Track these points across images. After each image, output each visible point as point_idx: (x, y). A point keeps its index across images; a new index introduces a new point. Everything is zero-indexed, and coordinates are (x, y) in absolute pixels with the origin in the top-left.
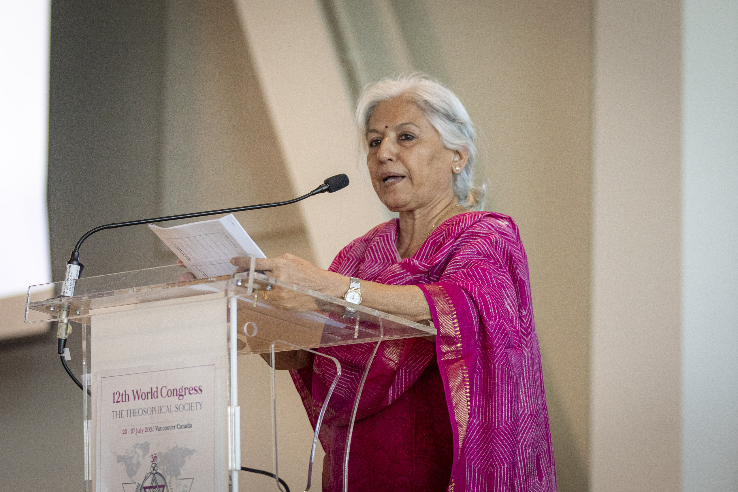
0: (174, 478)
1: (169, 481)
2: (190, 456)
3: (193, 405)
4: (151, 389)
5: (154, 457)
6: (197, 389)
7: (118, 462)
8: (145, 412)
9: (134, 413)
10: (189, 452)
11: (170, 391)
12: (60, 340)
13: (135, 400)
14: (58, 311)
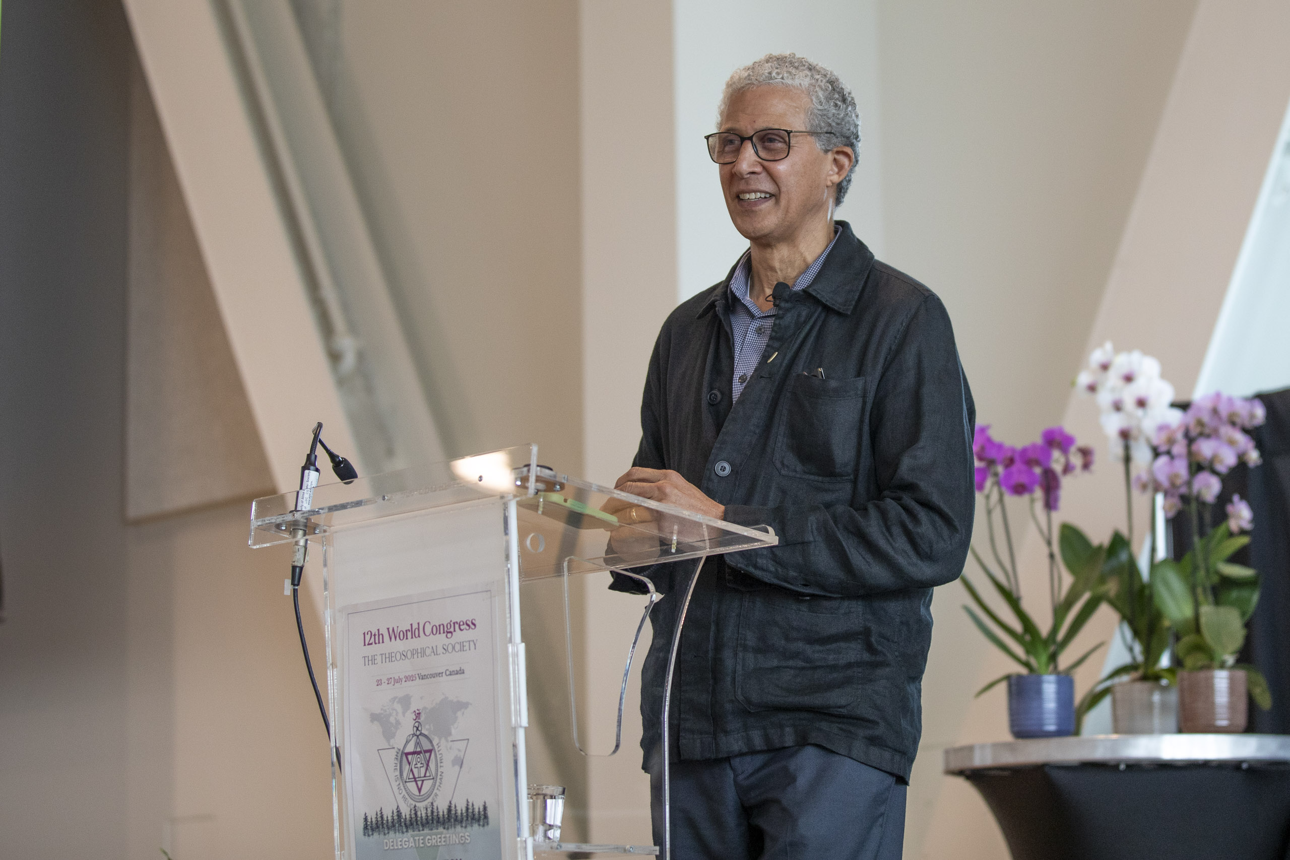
0: (443, 740)
1: (437, 744)
2: (463, 710)
3: (464, 643)
4: (410, 626)
5: (418, 714)
6: (470, 624)
7: (372, 721)
8: (404, 655)
9: (390, 657)
10: (461, 706)
11: (434, 628)
12: (294, 568)
13: (391, 641)
14: (291, 530)
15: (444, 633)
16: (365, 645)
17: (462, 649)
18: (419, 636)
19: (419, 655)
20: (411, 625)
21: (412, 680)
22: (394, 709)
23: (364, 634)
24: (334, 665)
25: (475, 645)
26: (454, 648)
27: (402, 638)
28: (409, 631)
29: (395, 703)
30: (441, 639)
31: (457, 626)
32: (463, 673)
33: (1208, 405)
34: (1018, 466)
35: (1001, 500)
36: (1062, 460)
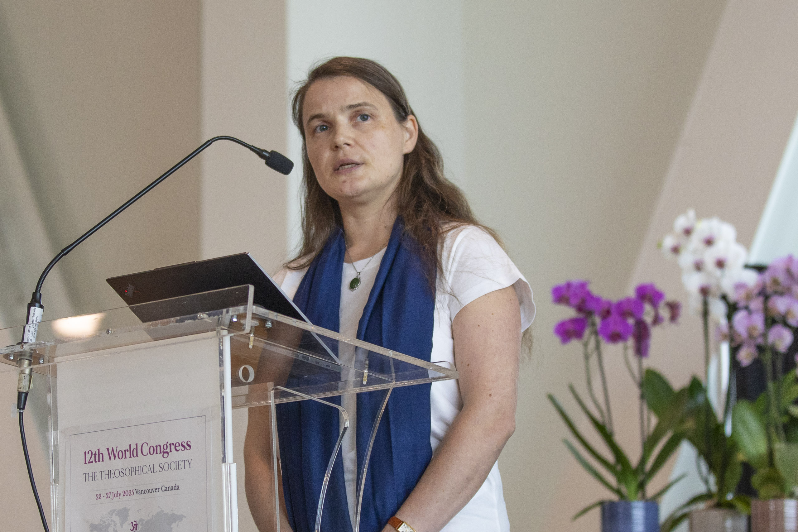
2: (177, 522)
3: (180, 462)
4: (129, 447)
5: (135, 525)
6: (185, 445)
8: (122, 473)
9: (109, 474)
10: (176, 518)
11: (152, 448)
12: (20, 394)
13: (110, 460)
14: (18, 360)
15: (161, 453)
16: (85, 463)
17: (178, 467)
18: (137, 456)
19: (137, 472)
20: (130, 445)
21: (130, 495)
22: (112, 521)
23: (85, 453)
24: (56, 481)
25: (190, 464)
26: (169, 466)
27: (120, 457)
28: (128, 450)
29: (114, 515)
30: (158, 458)
31: (173, 447)
32: (178, 489)
33: (781, 266)
34: (614, 318)
35: (598, 347)
36: (652, 313)
